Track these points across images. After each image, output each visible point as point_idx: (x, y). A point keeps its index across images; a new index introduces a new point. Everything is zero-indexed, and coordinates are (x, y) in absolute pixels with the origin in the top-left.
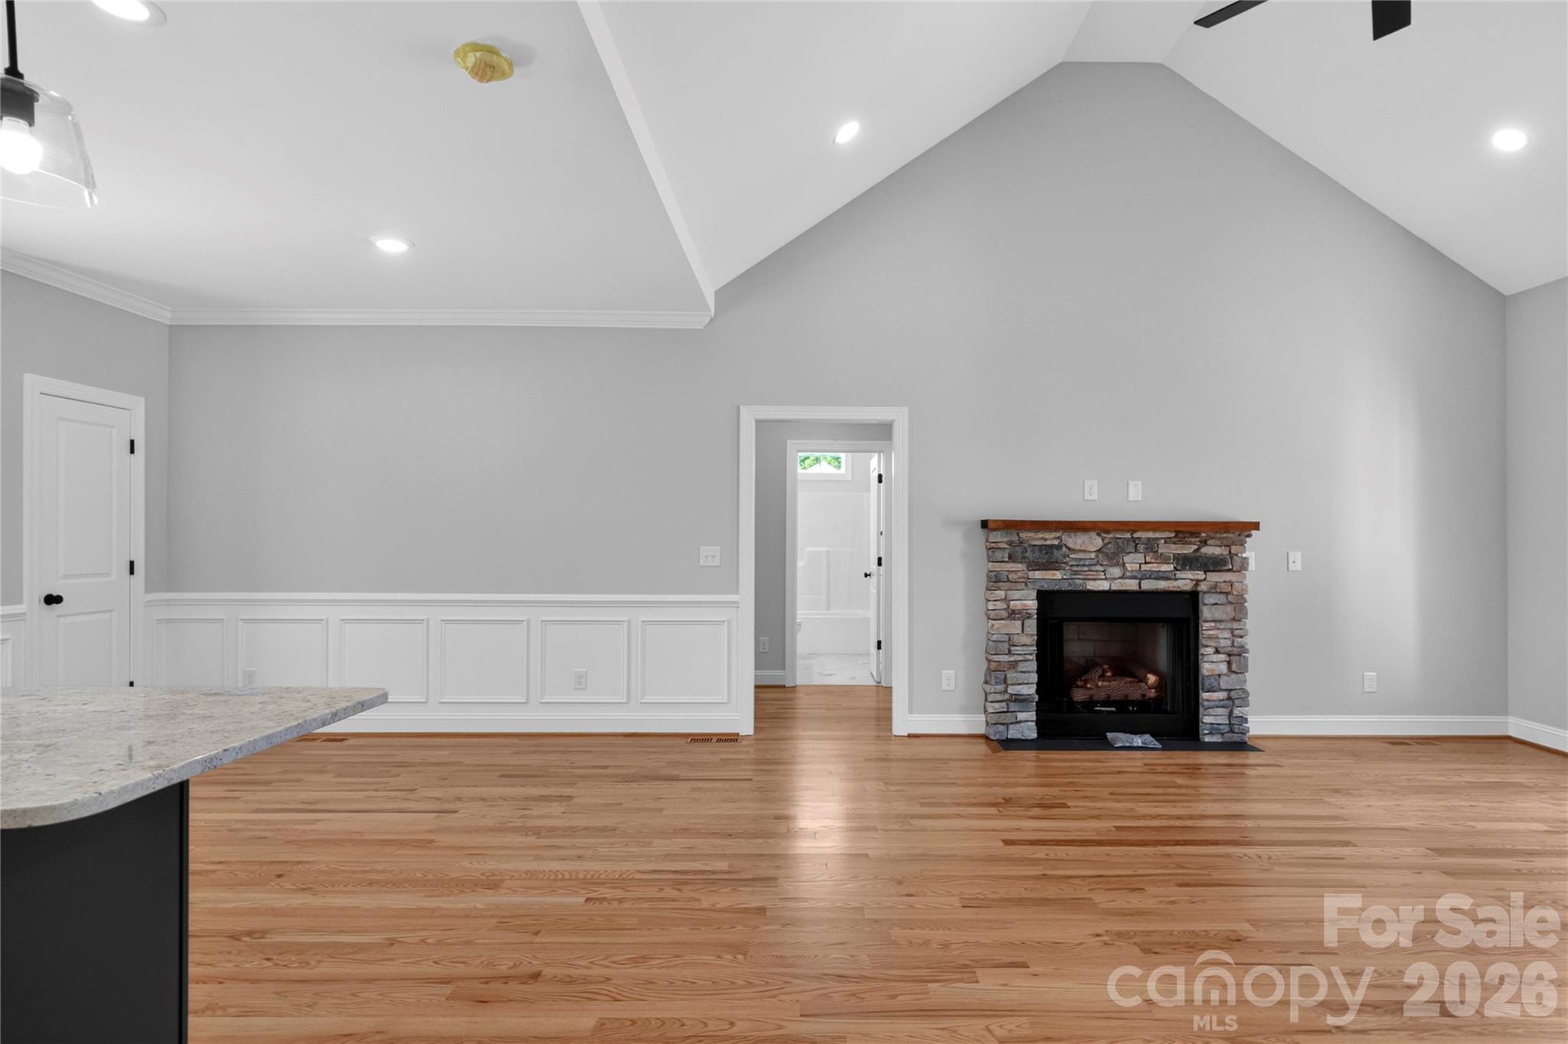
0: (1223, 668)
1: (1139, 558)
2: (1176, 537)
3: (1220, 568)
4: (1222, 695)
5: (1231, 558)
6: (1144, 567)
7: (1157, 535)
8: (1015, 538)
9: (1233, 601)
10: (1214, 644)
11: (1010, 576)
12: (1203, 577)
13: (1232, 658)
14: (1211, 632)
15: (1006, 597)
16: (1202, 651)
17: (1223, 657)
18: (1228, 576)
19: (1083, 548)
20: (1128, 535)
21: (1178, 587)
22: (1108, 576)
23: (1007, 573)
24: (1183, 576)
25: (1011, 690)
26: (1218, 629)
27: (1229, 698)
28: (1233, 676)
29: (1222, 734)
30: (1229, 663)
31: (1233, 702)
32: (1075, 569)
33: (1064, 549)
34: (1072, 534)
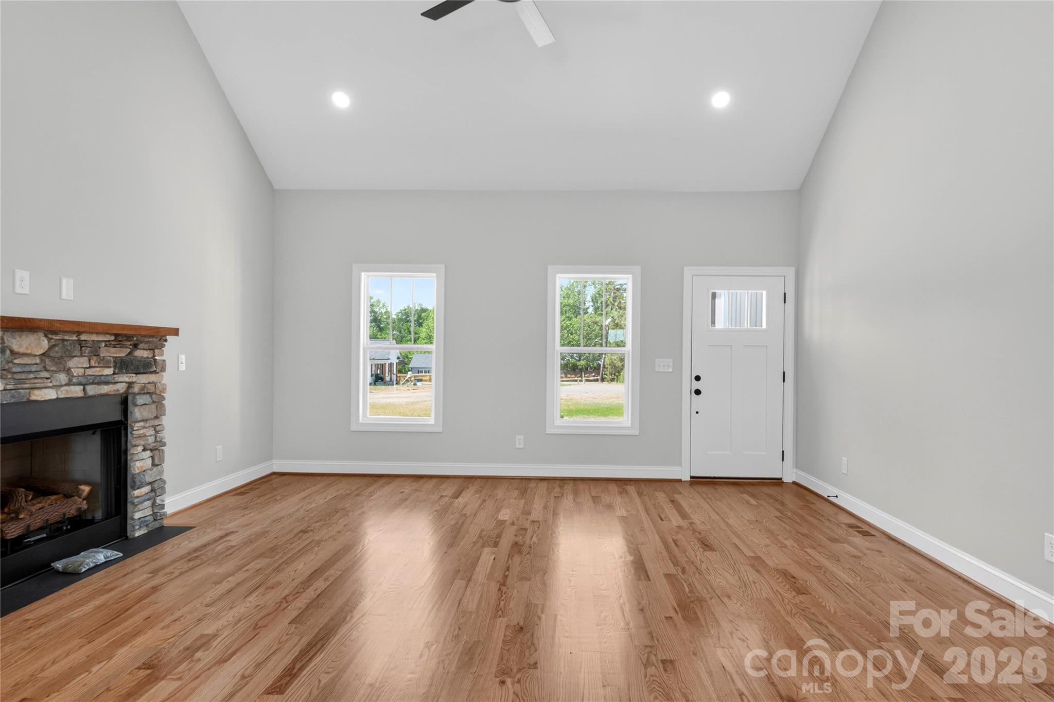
0: (149, 463)
1: (84, 362)
2: (115, 339)
3: (147, 370)
4: (146, 489)
5: (155, 361)
6: (90, 372)
7: (101, 338)
9: (156, 401)
10: (143, 443)
12: (134, 379)
13: (154, 452)
14: (141, 432)
16: (131, 451)
17: (148, 453)
18: (153, 378)
19: (28, 352)
20: (75, 337)
21: (118, 390)
22: (54, 383)
24: (121, 379)
26: (145, 427)
27: (153, 490)
28: (155, 469)
29: (147, 525)
30: (153, 457)
31: (155, 493)
32: (19, 376)
33: (9, 352)
34: (16, 334)
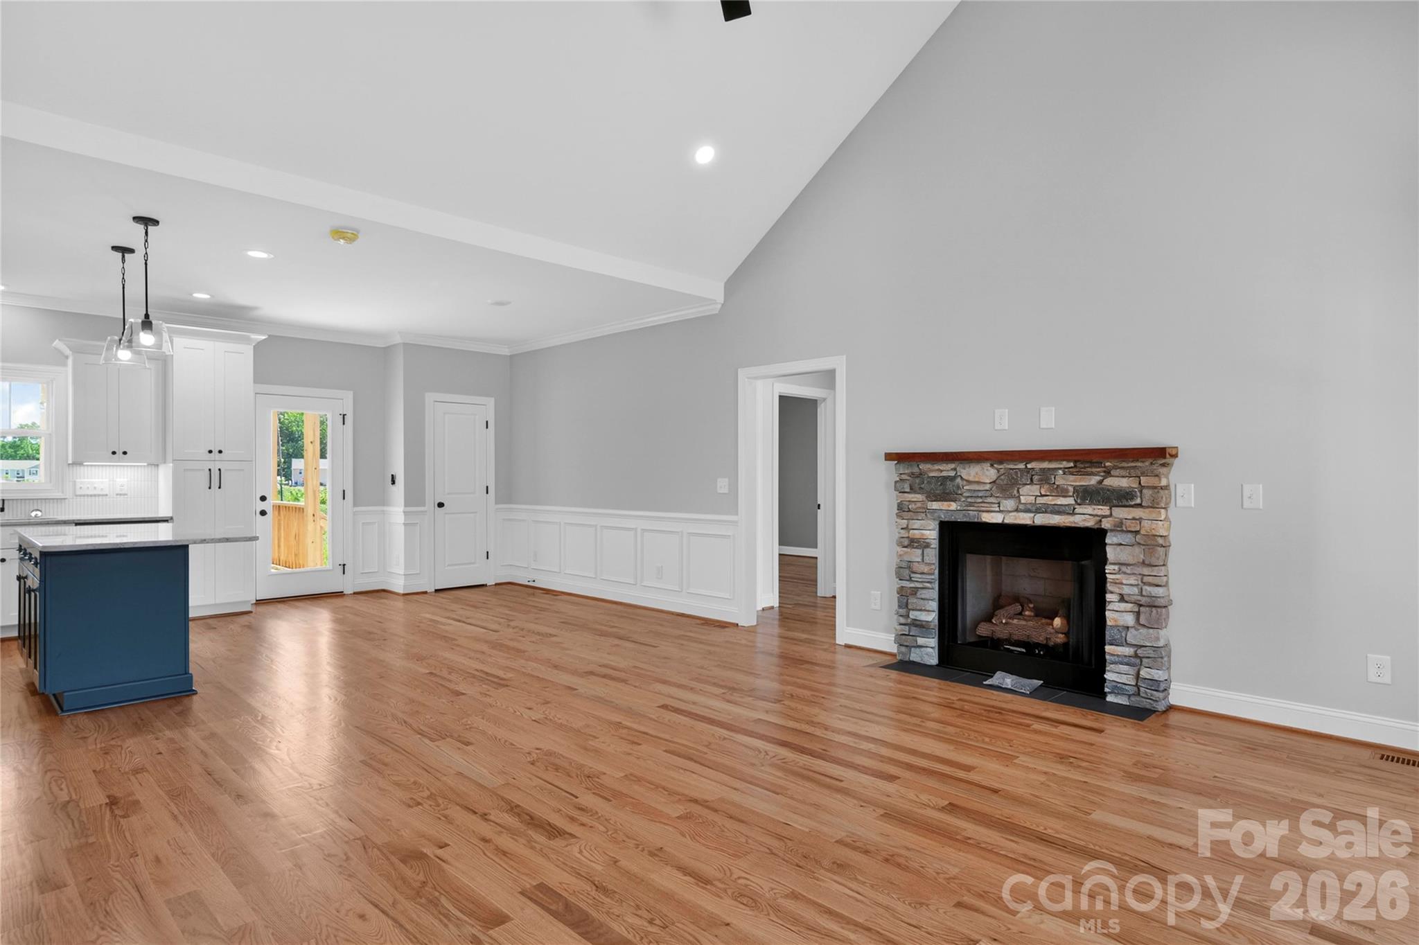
0: (1129, 620)
1: (1035, 489)
2: (1075, 466)
3: (1125, 503)
4: (1128, 651)
5: (1141, 492)
6: (1041, 500)
7: (1054, 465)
8: (916, 470)
9: (1142, 542)
10: (1119, 591)
11: (910, 507)
12: (1108, 513)
13: (1141, 608)
14: (1117, 577)
15: (907, 525)
16: (1109, 597)
17: (1129, 606)
18: (1137, 513)
19: (977, 480)
20: (1022, 466)
21: (1077, 523)
22: (1001, 509)
23: (907, 503)
24: (1085, 511)
25: (913, 615)
26: (1125, 573)
27: (1136, 656)
28: (1143, 631)
29: (1129, 696)
30: (1138, 614)
31: (1141, 662)
32: (969, 500)
33: (959, 480)
34: (967, 466)
